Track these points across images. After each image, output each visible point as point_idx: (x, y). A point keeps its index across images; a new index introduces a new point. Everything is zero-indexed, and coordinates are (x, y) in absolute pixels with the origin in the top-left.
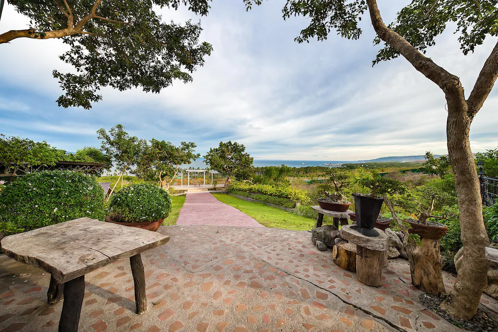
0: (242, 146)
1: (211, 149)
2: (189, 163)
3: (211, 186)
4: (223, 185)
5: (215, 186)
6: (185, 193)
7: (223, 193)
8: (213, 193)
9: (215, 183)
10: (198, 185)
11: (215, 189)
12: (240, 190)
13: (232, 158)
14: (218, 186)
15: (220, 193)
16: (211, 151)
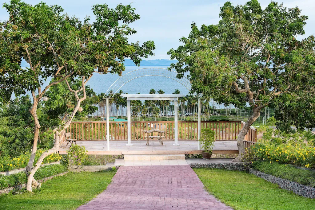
0: (296, 12)
1: (193, 26)
2: (119, 70)
3: (197, 146)
4: (232, 145)
5: (207, 145)
6: (118, 163)
7: (235, 169)
8: (200, 167)
9: (209, 136)
10: (158, 143)
11: (207, 155)
12: (282, 160)
13: (263, 56)
14: (217, 145)
15: (222, 168)
16: (195, 34)
